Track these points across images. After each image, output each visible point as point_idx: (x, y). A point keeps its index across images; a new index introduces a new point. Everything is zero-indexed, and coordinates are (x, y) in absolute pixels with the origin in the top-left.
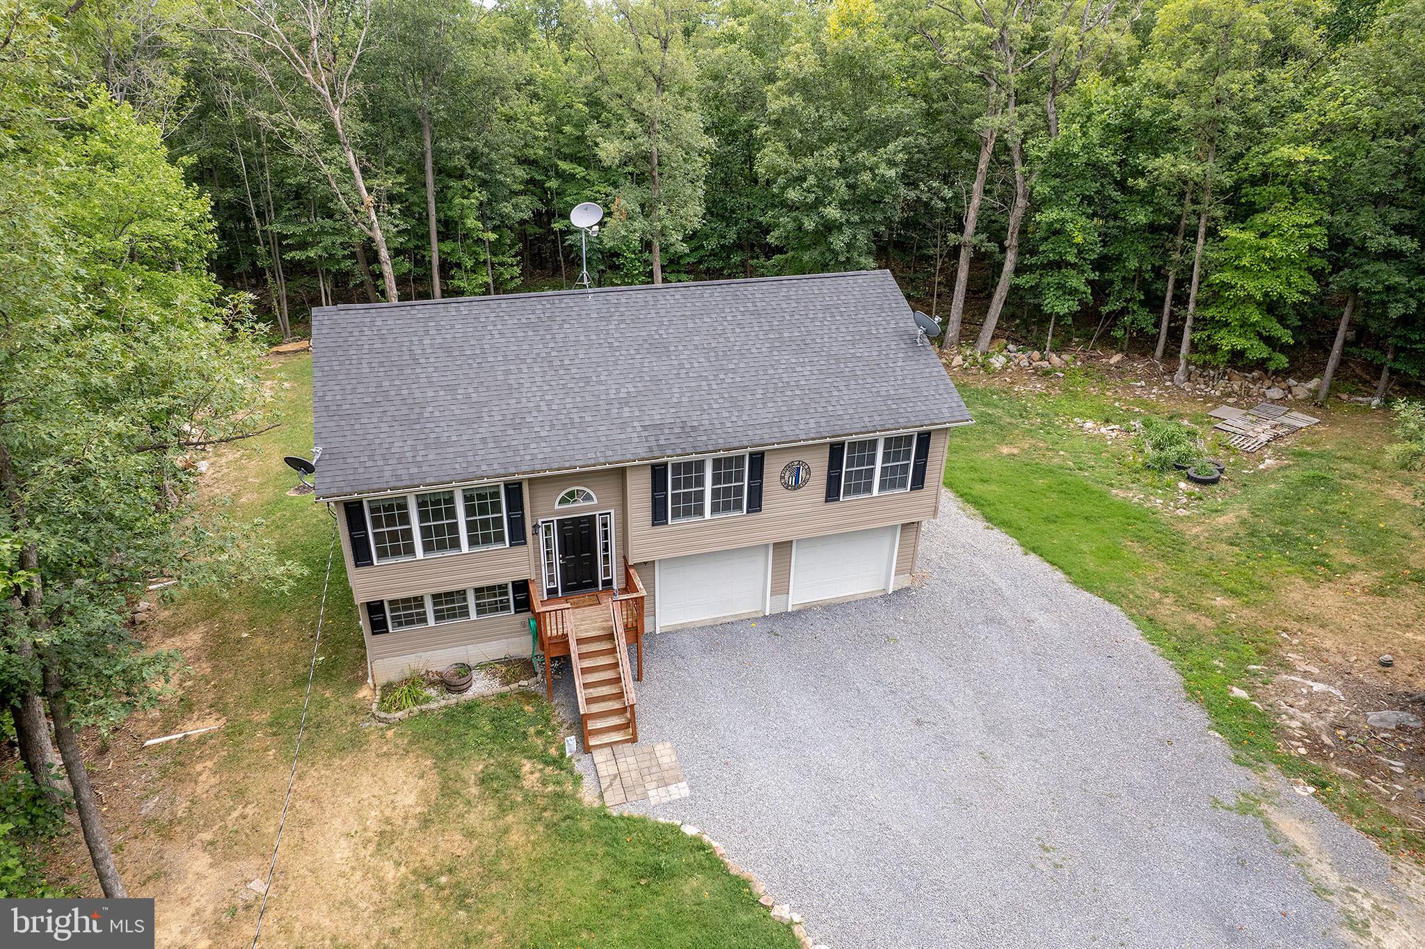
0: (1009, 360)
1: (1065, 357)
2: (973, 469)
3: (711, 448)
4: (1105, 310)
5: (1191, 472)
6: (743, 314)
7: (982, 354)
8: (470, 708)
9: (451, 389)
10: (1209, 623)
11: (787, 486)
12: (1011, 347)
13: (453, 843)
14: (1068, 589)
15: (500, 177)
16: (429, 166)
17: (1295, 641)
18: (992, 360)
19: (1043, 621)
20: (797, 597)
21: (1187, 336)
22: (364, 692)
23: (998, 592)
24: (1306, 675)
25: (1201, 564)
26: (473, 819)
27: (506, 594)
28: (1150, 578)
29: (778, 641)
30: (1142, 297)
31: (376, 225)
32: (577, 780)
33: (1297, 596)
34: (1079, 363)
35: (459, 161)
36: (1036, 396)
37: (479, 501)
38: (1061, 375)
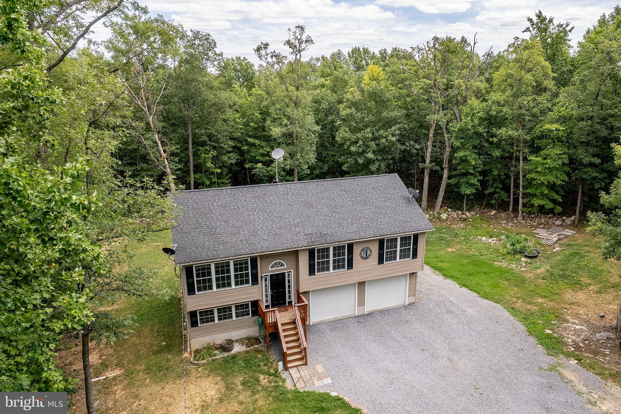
0: (449, 215)
1: (472, 213)
2: (437, 257)
3: (332, 242)
4: (487, 192)
5: (526, 254)
6: (341, 191)
7: (437, 213)
8: (234, 357)
9: (227, 222)
10: (536, 308)
11: (362, 258)
12: (449, 210)
13: (234, 407)
14: (479, 299)
15: (222, 145)
16: (190, 141)
17: (569, 312)
18: (442, 216)
19: (469, 311)
20: (368, 308)
21: (521, 201)
22: (186, 354)
23: (451, 302)
24: (573, 323)
25: (532, 287)
26: (241, 397)
27: (248, 308)
28: (512, 294)
29: (362, 325)
30: (501, 186)
31: (167, 166)
32: (285, 380)
33: (569, 296)
34: (478, 215)
35: (205, 138)
36: (461, 229)
37: (240, 266)
38: (471, 220)
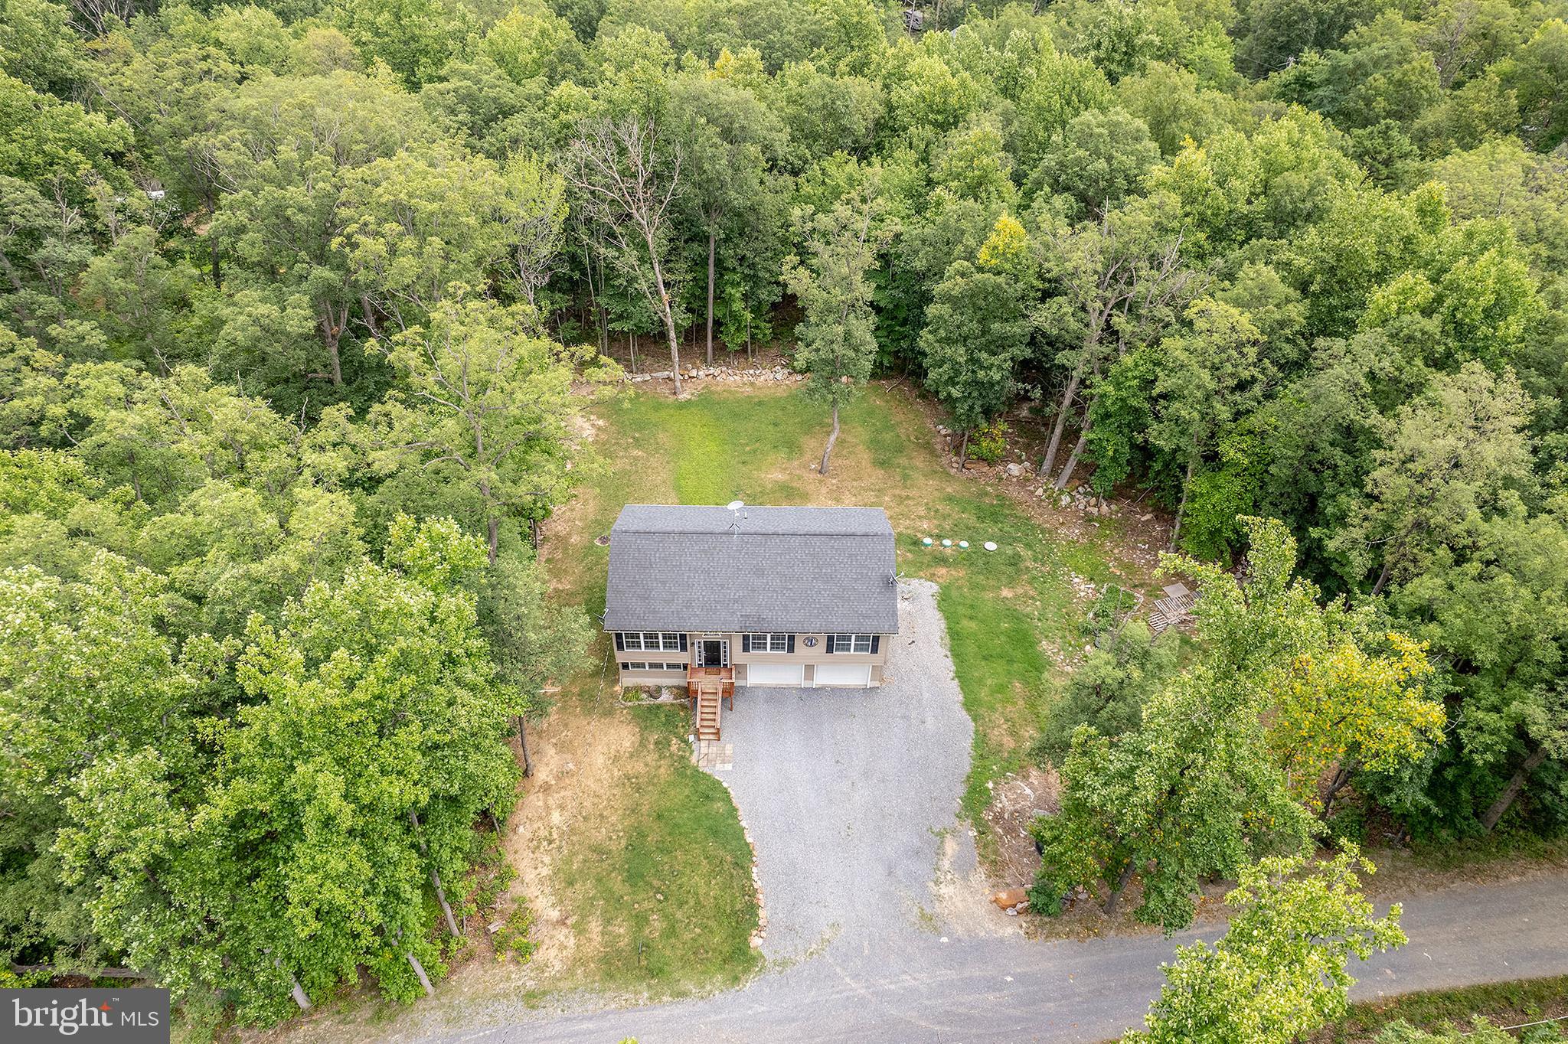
0: (1073, 500)
1: (1113, 507)
2: (972, 606)
3: (770, 630)
7: (1058, 491)
8: (658, 707)
10: (1013, 744)
11: (806, 646)
12: (1081, 488)
13: (640, 767)
14: (958, 707)
18: (1062, 497)
20: (819, 683)
22: (617, 688)
23: (920, 700)
26: (649, 759)
28: (1008, 711)
29: (801, 703)
31: (669, 315)
32: (692, 752)
34: (1119, 515)
37: (668, 636)
38: (1098, 525)
